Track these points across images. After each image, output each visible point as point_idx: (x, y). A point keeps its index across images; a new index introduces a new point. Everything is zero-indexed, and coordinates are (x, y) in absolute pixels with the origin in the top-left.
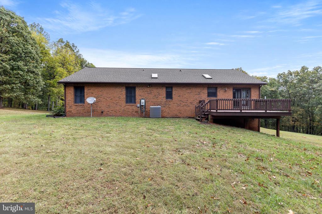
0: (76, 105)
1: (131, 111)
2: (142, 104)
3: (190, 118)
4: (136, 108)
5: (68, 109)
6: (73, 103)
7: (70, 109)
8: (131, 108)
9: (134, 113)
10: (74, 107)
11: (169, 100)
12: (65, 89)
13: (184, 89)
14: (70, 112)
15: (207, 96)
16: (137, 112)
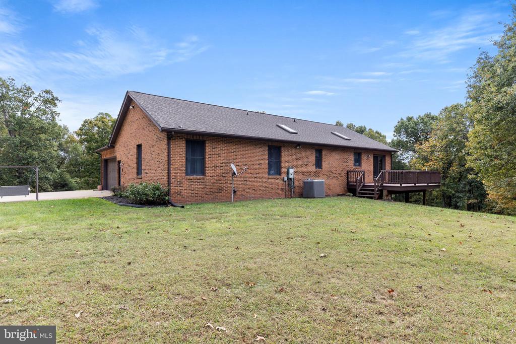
0: (189, 179)
1: (275, 188)
2: (290, 177)
3: (339, 195)
4: (282, 182)
5: (174, 188)
6: (183, 175)
7: (179, 188)
8: (275, 182)
9: (279, 191)
10: (186, 184)
11: (318, 169)
12: (169, 144)
13: (333, 154)
14: (178, 193)
15: (353, 165)
16: (282, 190)
